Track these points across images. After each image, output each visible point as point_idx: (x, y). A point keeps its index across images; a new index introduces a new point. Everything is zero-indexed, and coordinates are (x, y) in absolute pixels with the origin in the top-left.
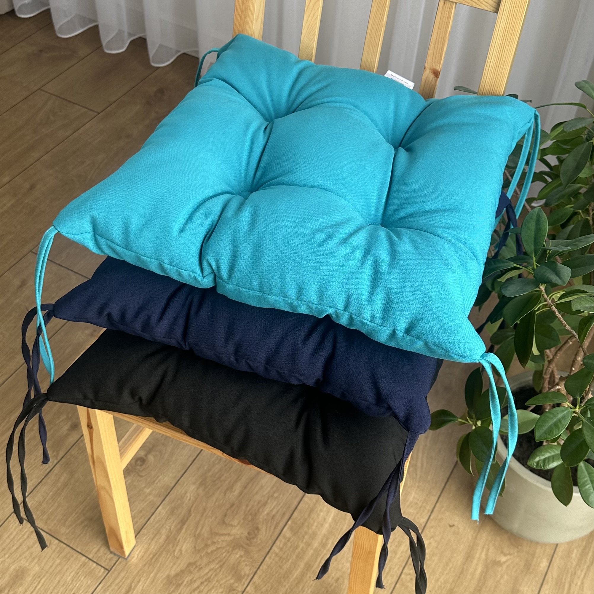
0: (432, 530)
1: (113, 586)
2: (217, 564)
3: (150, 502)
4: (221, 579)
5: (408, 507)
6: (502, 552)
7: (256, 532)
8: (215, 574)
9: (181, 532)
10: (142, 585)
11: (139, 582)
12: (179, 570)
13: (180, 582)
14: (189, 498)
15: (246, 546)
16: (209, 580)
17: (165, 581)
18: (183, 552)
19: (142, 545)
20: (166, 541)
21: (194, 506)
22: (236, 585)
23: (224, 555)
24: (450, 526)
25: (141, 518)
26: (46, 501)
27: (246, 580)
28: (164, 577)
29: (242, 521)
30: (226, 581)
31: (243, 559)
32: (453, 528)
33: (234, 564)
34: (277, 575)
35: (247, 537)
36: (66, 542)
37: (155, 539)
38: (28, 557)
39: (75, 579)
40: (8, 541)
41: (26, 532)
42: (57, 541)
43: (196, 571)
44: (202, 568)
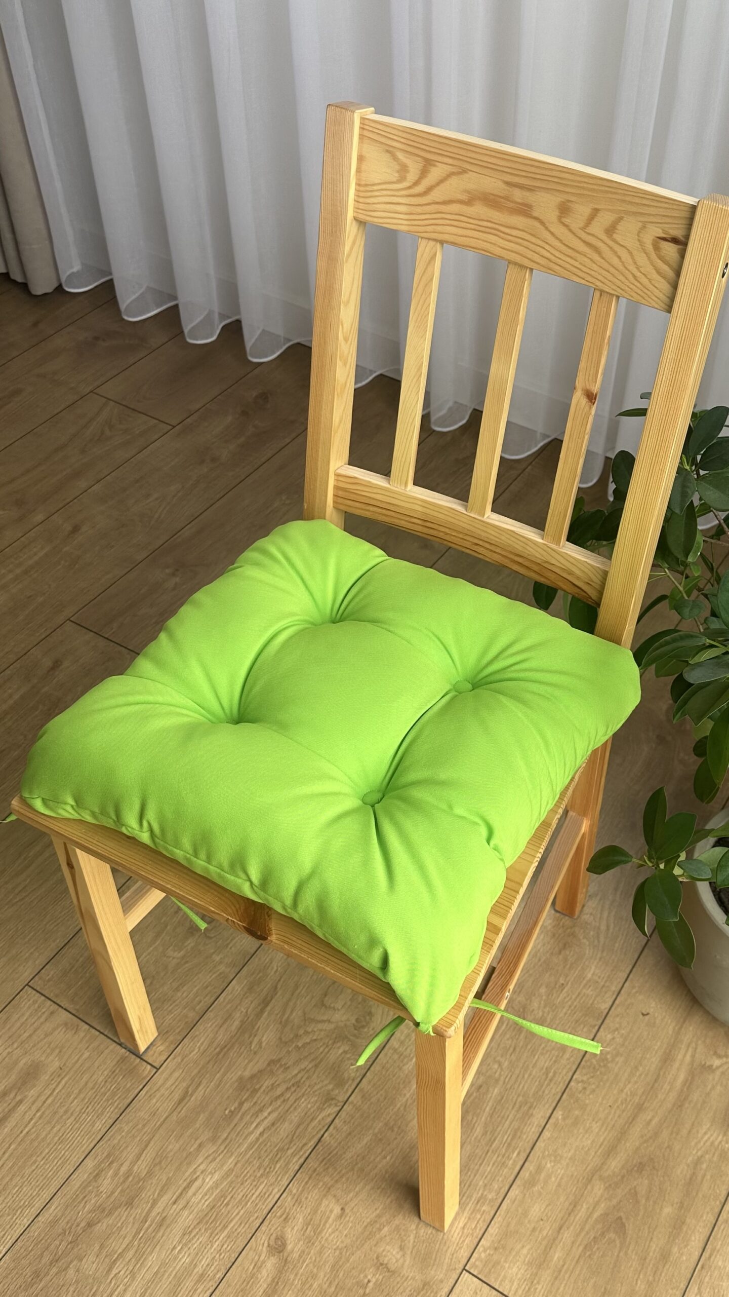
0: (618, 1019)
1: (162, 1091)
2: (310, 1062)
3: (221, 974)
4: (316, 1084)
5: (584, 986)
6: (715, 1053)
7: (368, 1018)
8: (306, 1076)
9: (261, 1017)
10: (203, 1091)
11: (199, 1085)
12: (256, 1070)
13: (257, 1087)
14: (275, 968)
15: (352, 1038)
16: (297, 1084)
17: (236, 1084)
18: (264, 1044)
19: (206, 1035)
20: (239, 1029)
21: (282, 980)
22: (337, 1091)
23: (321, 1049)
24: (643, 1015)
25: (207, 995)
26: (73, 969)
27: (350, 1086)
28: (234, 1079)
29: (349, 1003)
30: (322, 1087)
31: (348, 1056)
32: (647, 1018)
33: (334, 1064)
34: (394, 1079)
35: (354, 1025)
36: (98, 1028)
37: (225, 1026)
38: (44, 1048)
39: (110, 1080)
40: (18, 1024)
41: (44, 1012)
42: (87, 1027)
43: (280, 1072)
44: (289, 1067)
